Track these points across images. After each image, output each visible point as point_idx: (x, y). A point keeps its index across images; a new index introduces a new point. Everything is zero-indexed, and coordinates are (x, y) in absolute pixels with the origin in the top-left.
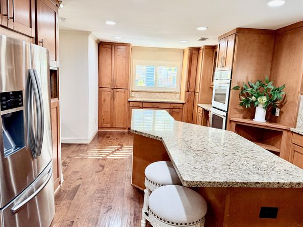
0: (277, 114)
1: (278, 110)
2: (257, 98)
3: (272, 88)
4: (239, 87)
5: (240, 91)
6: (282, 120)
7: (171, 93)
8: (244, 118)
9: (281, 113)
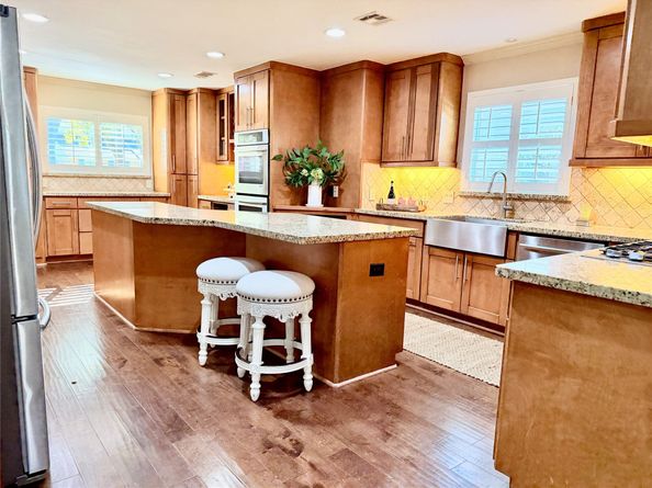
0: (336, 194)
1: (336, 189)
2: (309, 171)
3: (328, 155)
4: (281, 156)
5: (283, 163)
6: (343, 201)
7: (135, 178)
8: (292, 205)
9: (341, 191)
